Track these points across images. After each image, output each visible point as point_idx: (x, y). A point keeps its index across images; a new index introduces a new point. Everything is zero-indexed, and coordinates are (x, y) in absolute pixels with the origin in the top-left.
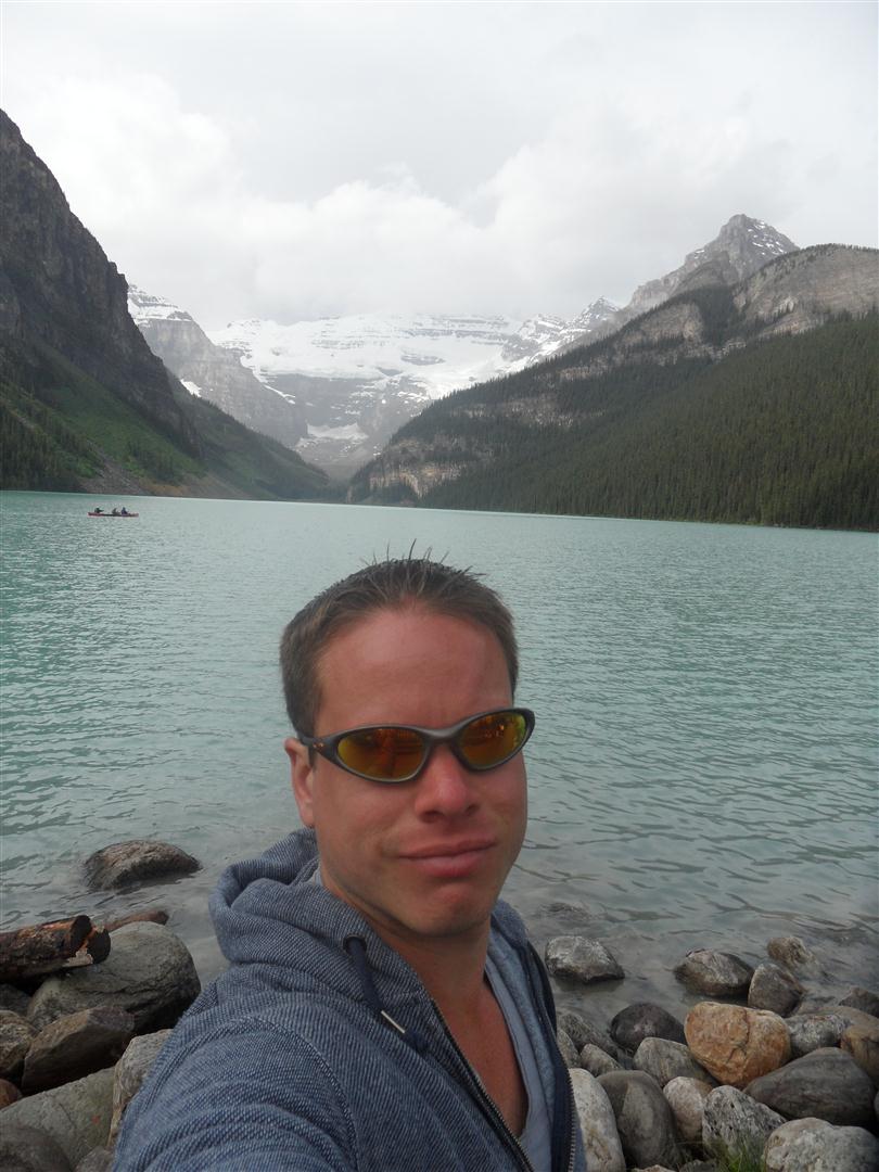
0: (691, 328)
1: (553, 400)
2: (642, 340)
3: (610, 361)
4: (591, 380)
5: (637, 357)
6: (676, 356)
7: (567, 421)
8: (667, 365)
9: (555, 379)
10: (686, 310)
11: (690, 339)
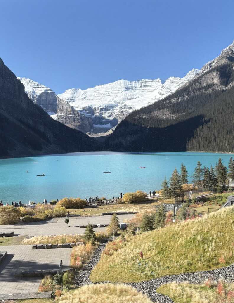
0: (216, 80)
1: (169, 110)
2: (199, 86)
3: (188, 94)
4: (182, 102)
5: (198, 93)
6: (211, 91)
7: (174, 117)
8: (208, 94)
9: (170, 103)
10: (214, 74)
11: (216, 85)
